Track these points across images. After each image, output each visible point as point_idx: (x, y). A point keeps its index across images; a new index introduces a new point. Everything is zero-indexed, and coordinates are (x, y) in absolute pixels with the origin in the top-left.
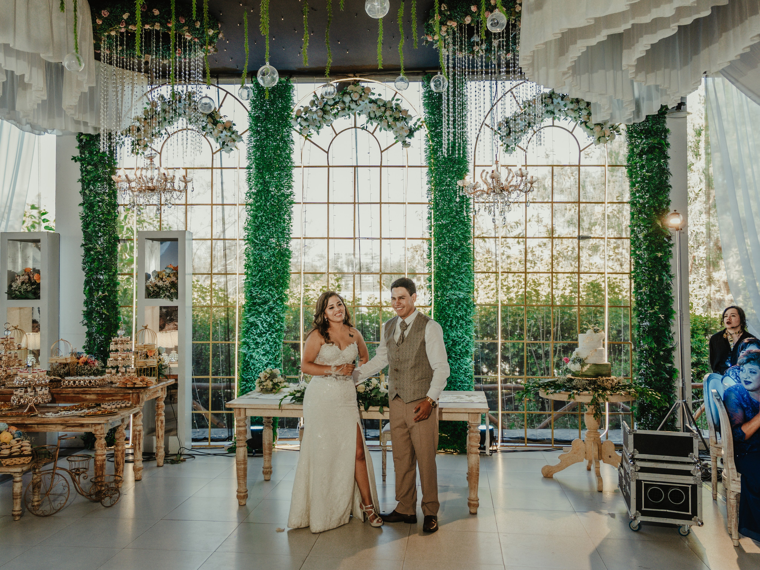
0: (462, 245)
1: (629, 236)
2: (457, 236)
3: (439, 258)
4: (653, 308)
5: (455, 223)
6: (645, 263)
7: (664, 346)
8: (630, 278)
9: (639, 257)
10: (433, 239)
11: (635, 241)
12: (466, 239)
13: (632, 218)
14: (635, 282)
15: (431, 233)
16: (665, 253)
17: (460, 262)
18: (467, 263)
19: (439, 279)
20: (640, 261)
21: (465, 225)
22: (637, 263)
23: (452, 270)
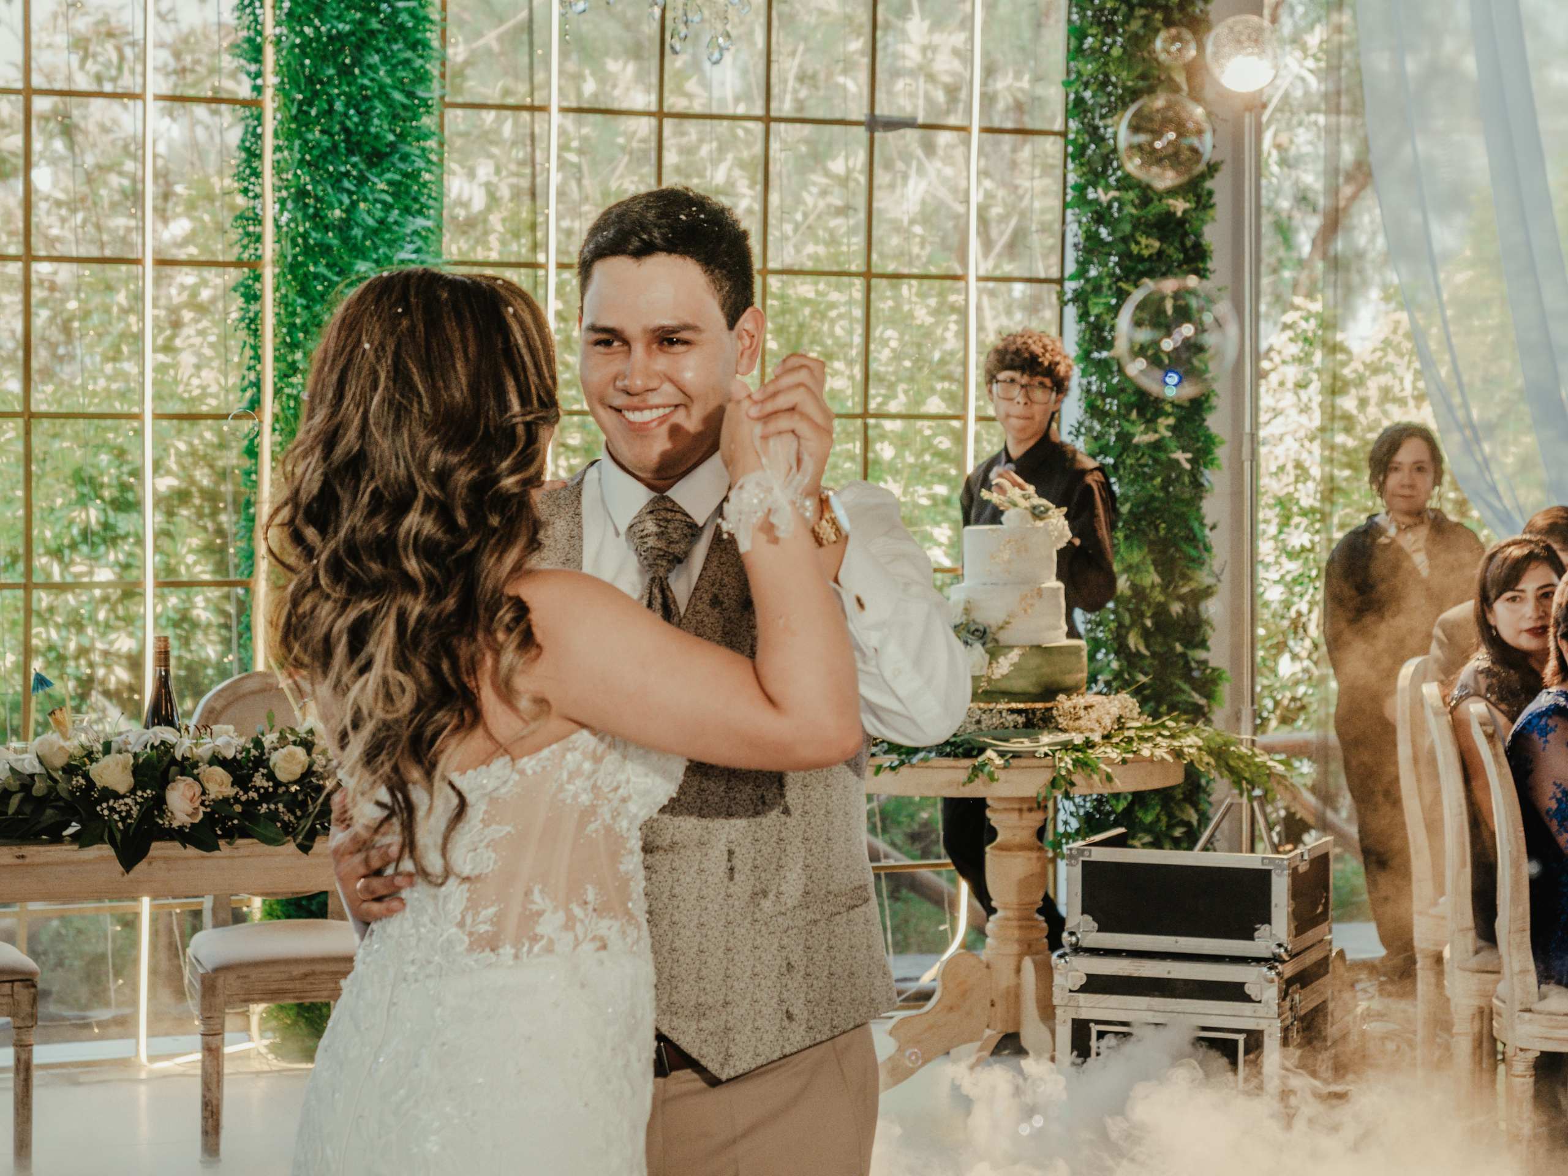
0: (402, 137)
1: (1058, 125)
2: (383, 94)
3: (302, 194)
4: (1151, 423)
5: (372, 33)
6: (1125, 240)
7: (1186, 578)
8: (1063, 304)
9: (1101, 216)
10: (270, 104)
11: (1084, 147)
12: (416, 106)
13: (1076, 52)
14: (1083, 316)
15: (259, 74)
16: (1198, 198)
17: (395, 214)
18: (420, 222)
19: (303, 292)
20: (1104, 232)
21: (414, 46)
22: (1092, 237)
23: (359, 252)
